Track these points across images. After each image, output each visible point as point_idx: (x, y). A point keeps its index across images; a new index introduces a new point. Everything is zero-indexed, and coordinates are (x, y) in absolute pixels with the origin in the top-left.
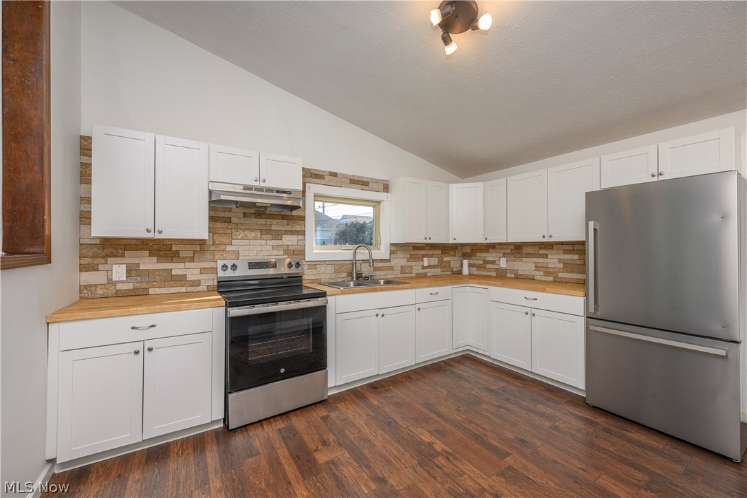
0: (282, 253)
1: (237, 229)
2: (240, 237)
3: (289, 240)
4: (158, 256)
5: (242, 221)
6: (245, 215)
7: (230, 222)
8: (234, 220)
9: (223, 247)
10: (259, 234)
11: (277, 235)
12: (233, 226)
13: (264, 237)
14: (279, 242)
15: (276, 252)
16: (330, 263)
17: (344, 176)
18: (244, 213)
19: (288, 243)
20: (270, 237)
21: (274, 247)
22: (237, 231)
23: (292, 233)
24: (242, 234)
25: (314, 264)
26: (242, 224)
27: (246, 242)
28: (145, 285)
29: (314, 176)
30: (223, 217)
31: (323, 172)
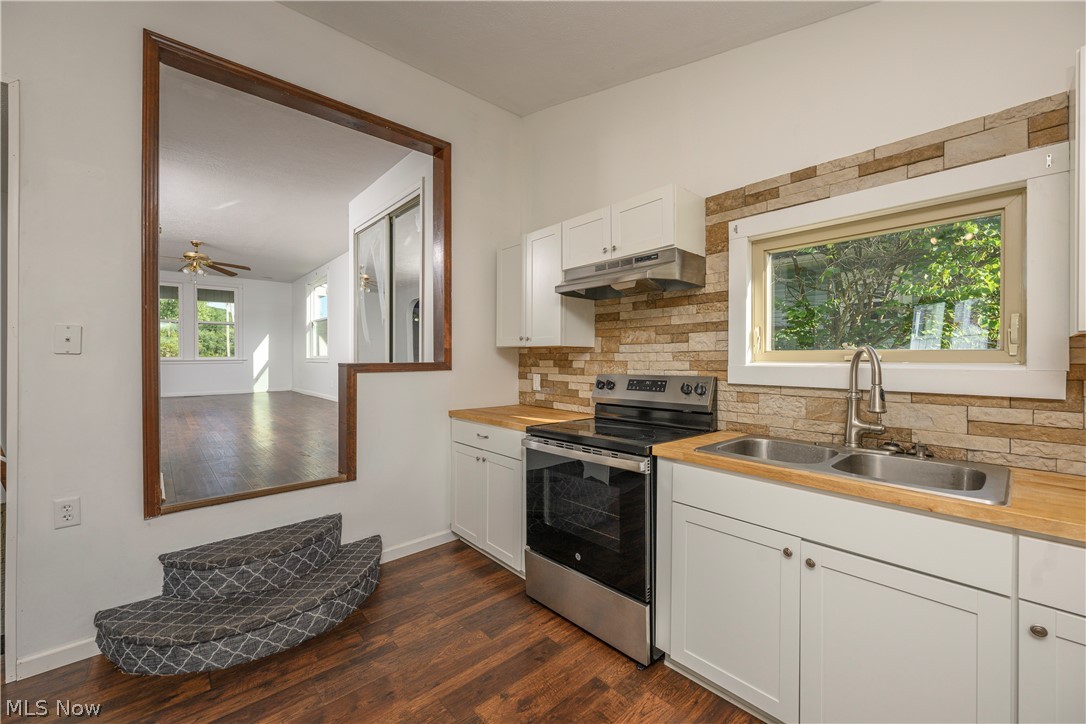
0: (687, 365)
1: (626, 329)
2: (629, 340)
3: (701, 342)
4: (560, 366)
5: (632, 315)
6: (635, 306)
7: (619, 319)
8: (624, 316)
9: (610, 356)
10: (653, 335)
11: (680, 334)
12: (620, 324)
13: (660, 338)
14: (683, 347)
15: (678, 365)
16: (791, 392)
17: (839, 166)
18: (634, 304)
19: (698, 348)
20: (668, 338)
21: (676, 356)
22: (625, 332)
23: (706, 327)
24: (631, 336)
25: (749, 392)
26: (631, 320)
27: (638, 348)
28: (551, 398)
29: (750, 200)
30: (612, 314)
31: (774, 180)
